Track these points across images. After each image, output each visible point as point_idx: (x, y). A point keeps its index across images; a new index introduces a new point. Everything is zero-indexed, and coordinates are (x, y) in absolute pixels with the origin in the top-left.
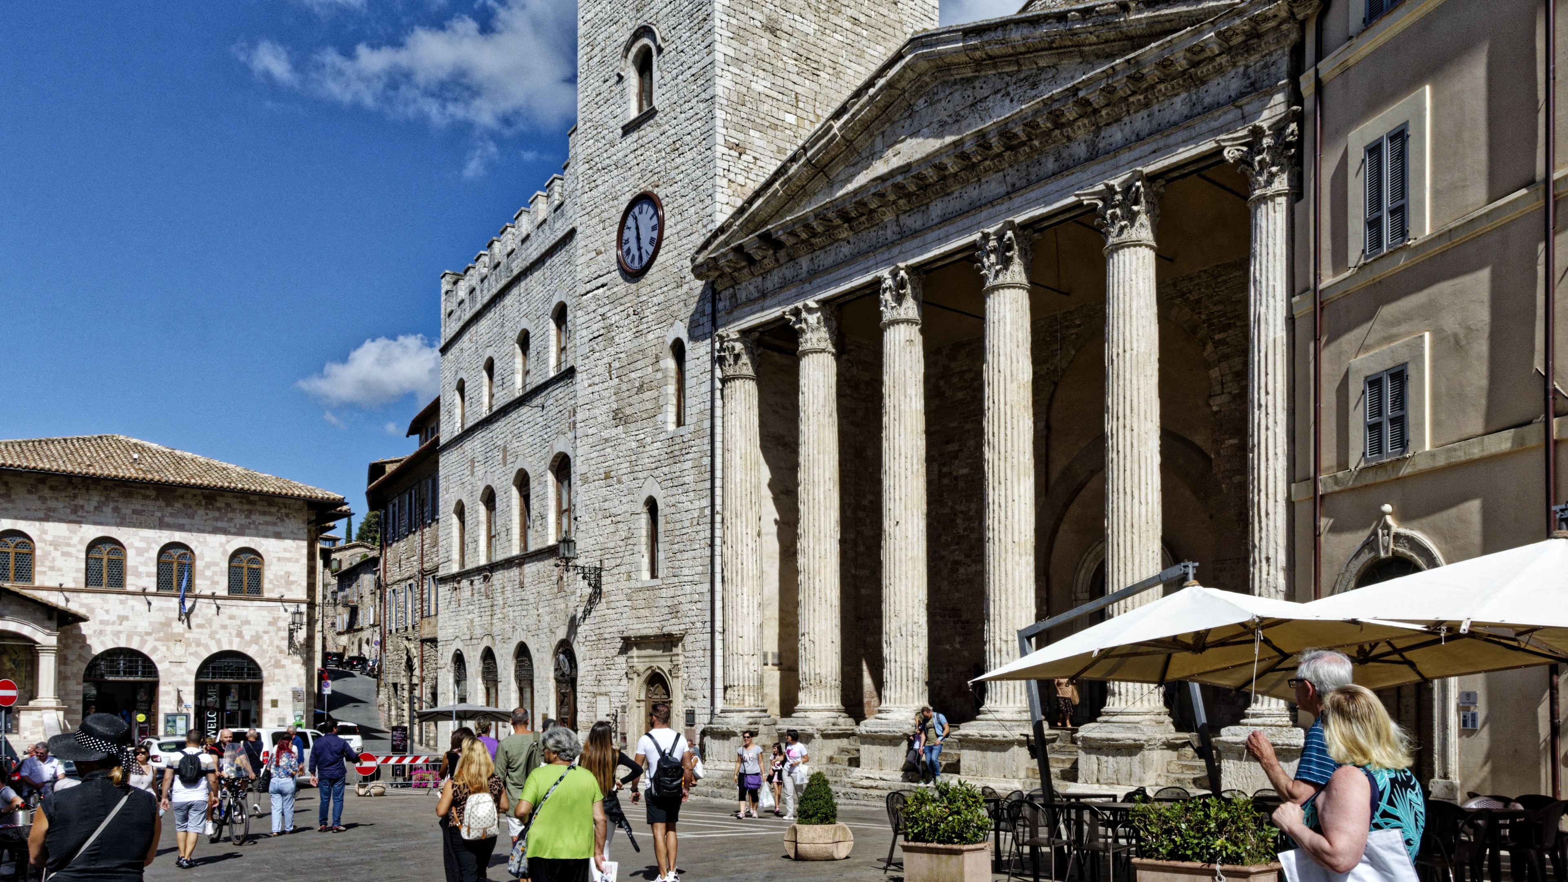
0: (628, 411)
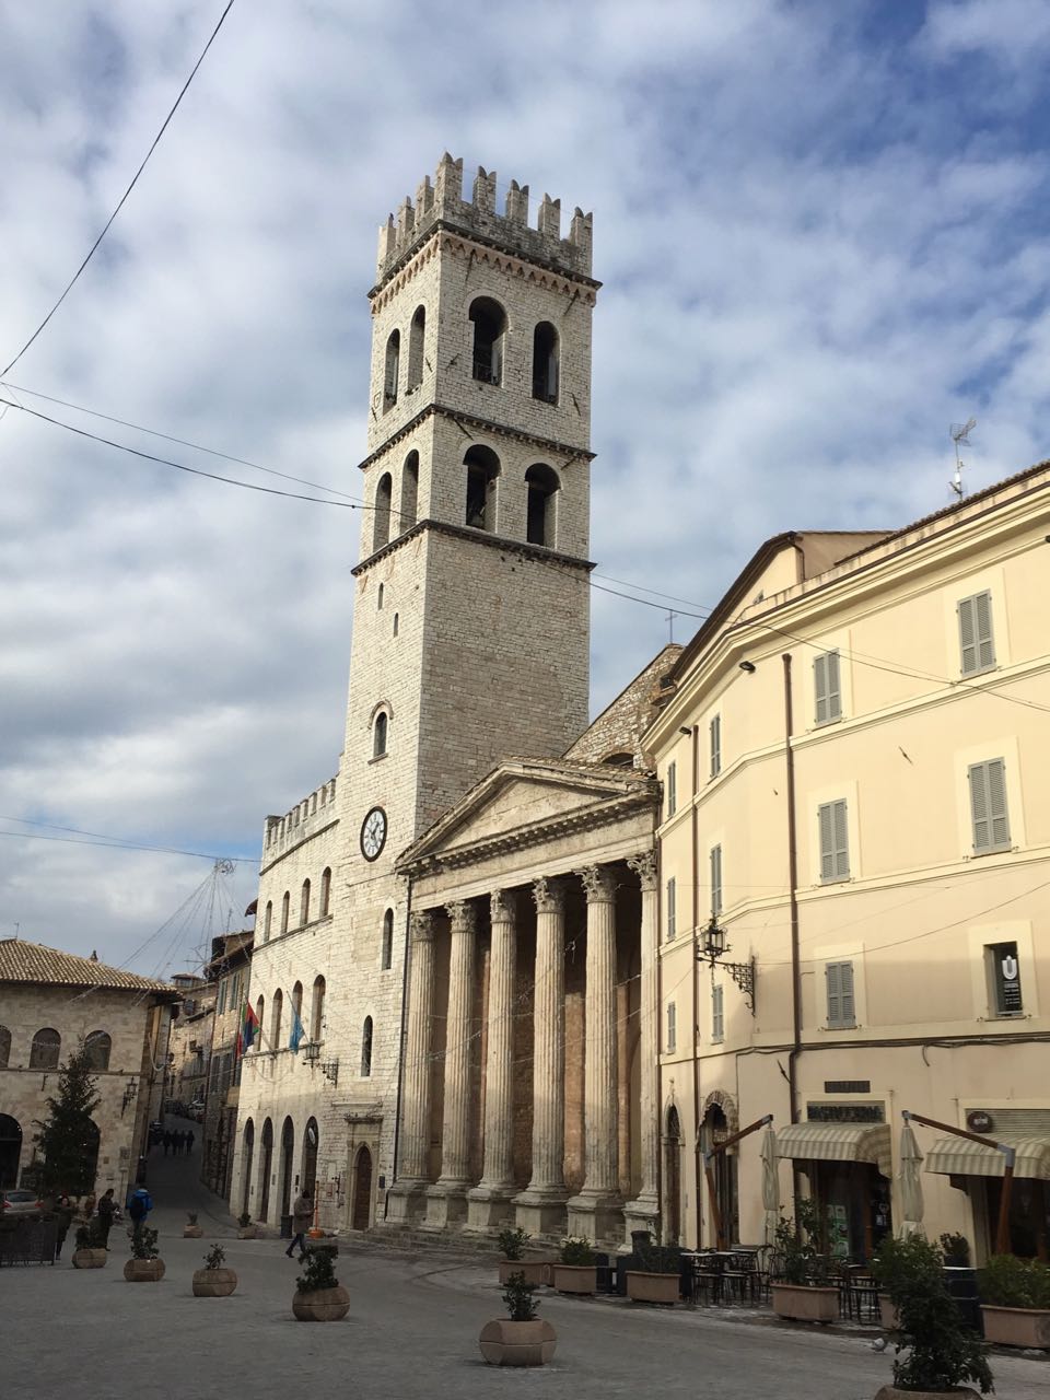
0: (361, 953)
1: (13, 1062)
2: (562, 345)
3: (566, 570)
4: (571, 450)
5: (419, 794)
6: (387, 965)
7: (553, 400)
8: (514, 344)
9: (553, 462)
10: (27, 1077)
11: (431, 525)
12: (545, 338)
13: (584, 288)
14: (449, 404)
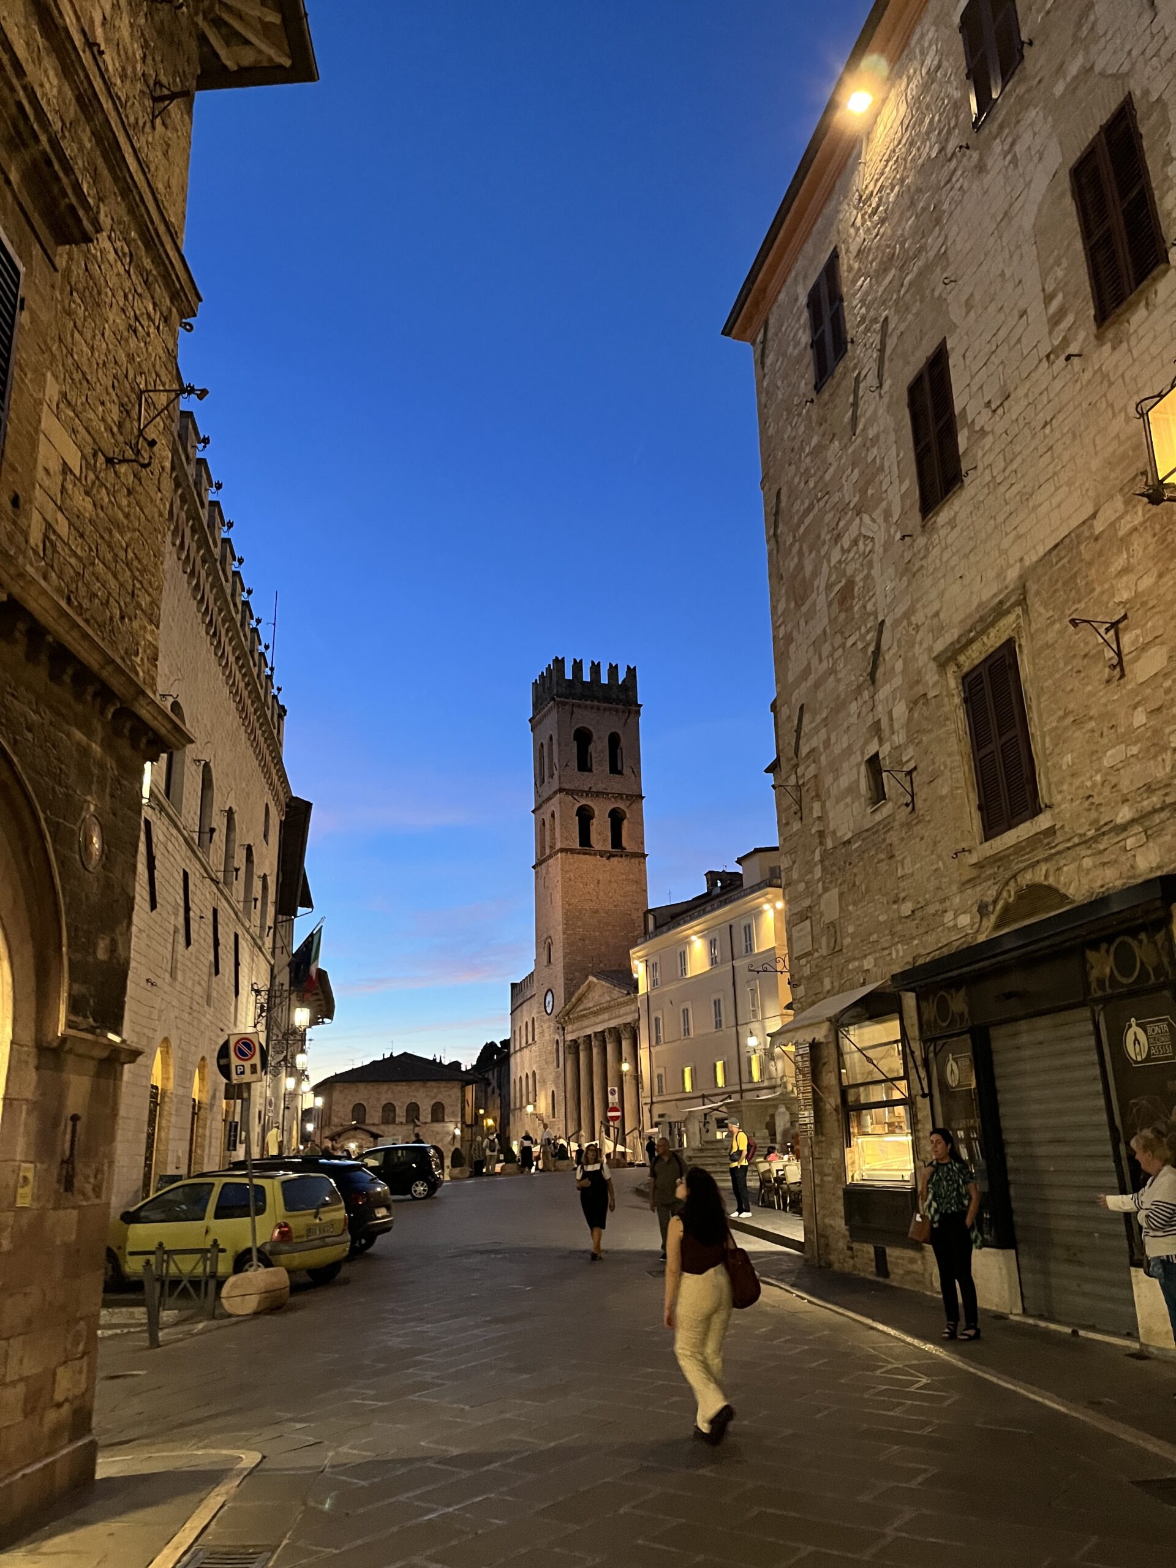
0: (548, 1060)
1: (398, 1120)
2: (623, 742)
3: (633, 860)
4: (632, 796)
5: (565, 984)
6: (558, 1066)
7: (620, 773)
8: (599, 748)
9: (621, 805)
10: (406, 1127)
11: (562, 850)
12: (614, 741)
13: (633, 708)
14: (567, 787)
